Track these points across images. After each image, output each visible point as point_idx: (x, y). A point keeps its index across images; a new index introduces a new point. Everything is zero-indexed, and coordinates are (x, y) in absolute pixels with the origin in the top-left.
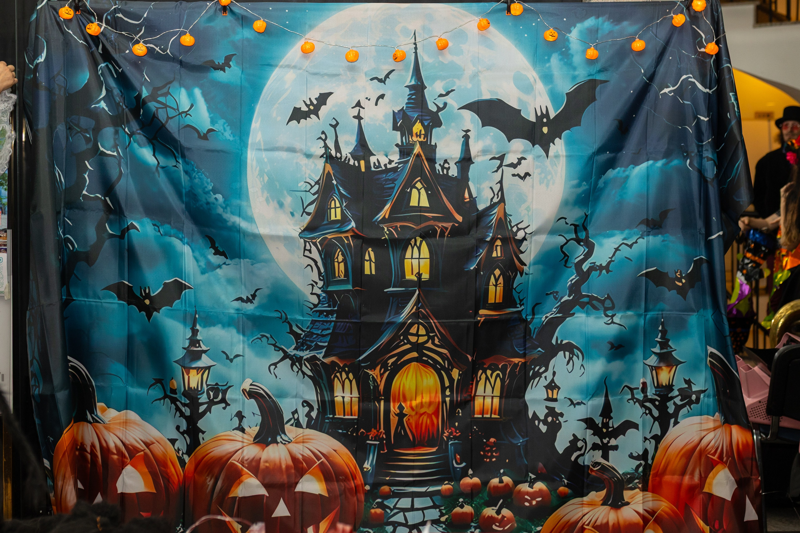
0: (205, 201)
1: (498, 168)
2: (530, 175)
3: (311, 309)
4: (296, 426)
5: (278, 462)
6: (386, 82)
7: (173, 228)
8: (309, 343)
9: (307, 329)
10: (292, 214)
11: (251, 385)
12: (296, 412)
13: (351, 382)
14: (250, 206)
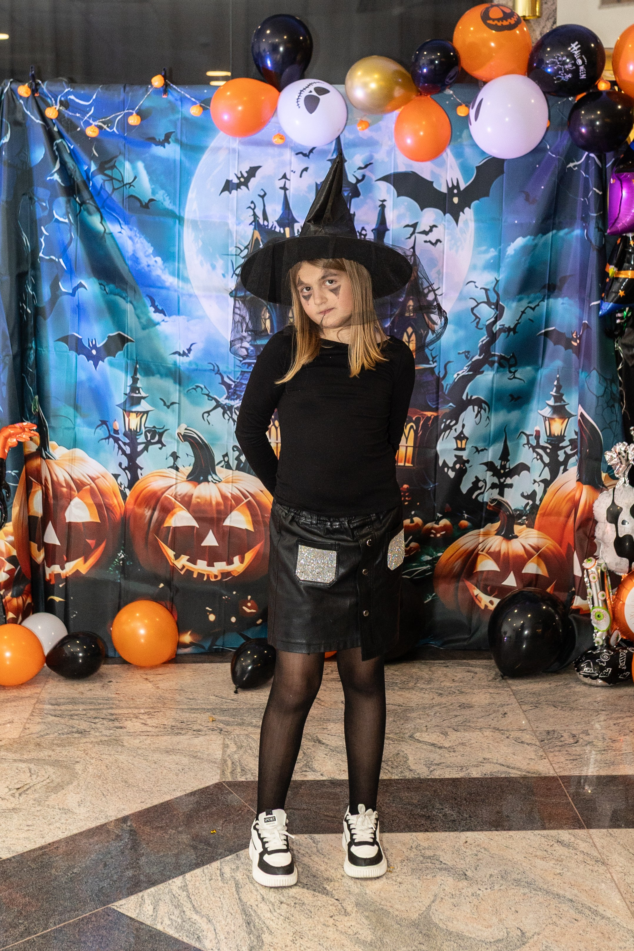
0: (146, 264)
1: (411, 235)
2: (441, 242)
3: (241, 361)
4: (226, 468)
5: (208, 498)
6: (310, 156)
7: (117, 287)
8: (238, 393)
9: (237, 379)
10: (224, 275)
11: (186, 429)
12: (226, 455)
13: (276, 428)
14: (186, 268)
